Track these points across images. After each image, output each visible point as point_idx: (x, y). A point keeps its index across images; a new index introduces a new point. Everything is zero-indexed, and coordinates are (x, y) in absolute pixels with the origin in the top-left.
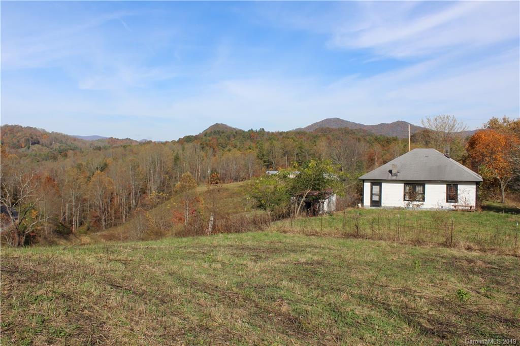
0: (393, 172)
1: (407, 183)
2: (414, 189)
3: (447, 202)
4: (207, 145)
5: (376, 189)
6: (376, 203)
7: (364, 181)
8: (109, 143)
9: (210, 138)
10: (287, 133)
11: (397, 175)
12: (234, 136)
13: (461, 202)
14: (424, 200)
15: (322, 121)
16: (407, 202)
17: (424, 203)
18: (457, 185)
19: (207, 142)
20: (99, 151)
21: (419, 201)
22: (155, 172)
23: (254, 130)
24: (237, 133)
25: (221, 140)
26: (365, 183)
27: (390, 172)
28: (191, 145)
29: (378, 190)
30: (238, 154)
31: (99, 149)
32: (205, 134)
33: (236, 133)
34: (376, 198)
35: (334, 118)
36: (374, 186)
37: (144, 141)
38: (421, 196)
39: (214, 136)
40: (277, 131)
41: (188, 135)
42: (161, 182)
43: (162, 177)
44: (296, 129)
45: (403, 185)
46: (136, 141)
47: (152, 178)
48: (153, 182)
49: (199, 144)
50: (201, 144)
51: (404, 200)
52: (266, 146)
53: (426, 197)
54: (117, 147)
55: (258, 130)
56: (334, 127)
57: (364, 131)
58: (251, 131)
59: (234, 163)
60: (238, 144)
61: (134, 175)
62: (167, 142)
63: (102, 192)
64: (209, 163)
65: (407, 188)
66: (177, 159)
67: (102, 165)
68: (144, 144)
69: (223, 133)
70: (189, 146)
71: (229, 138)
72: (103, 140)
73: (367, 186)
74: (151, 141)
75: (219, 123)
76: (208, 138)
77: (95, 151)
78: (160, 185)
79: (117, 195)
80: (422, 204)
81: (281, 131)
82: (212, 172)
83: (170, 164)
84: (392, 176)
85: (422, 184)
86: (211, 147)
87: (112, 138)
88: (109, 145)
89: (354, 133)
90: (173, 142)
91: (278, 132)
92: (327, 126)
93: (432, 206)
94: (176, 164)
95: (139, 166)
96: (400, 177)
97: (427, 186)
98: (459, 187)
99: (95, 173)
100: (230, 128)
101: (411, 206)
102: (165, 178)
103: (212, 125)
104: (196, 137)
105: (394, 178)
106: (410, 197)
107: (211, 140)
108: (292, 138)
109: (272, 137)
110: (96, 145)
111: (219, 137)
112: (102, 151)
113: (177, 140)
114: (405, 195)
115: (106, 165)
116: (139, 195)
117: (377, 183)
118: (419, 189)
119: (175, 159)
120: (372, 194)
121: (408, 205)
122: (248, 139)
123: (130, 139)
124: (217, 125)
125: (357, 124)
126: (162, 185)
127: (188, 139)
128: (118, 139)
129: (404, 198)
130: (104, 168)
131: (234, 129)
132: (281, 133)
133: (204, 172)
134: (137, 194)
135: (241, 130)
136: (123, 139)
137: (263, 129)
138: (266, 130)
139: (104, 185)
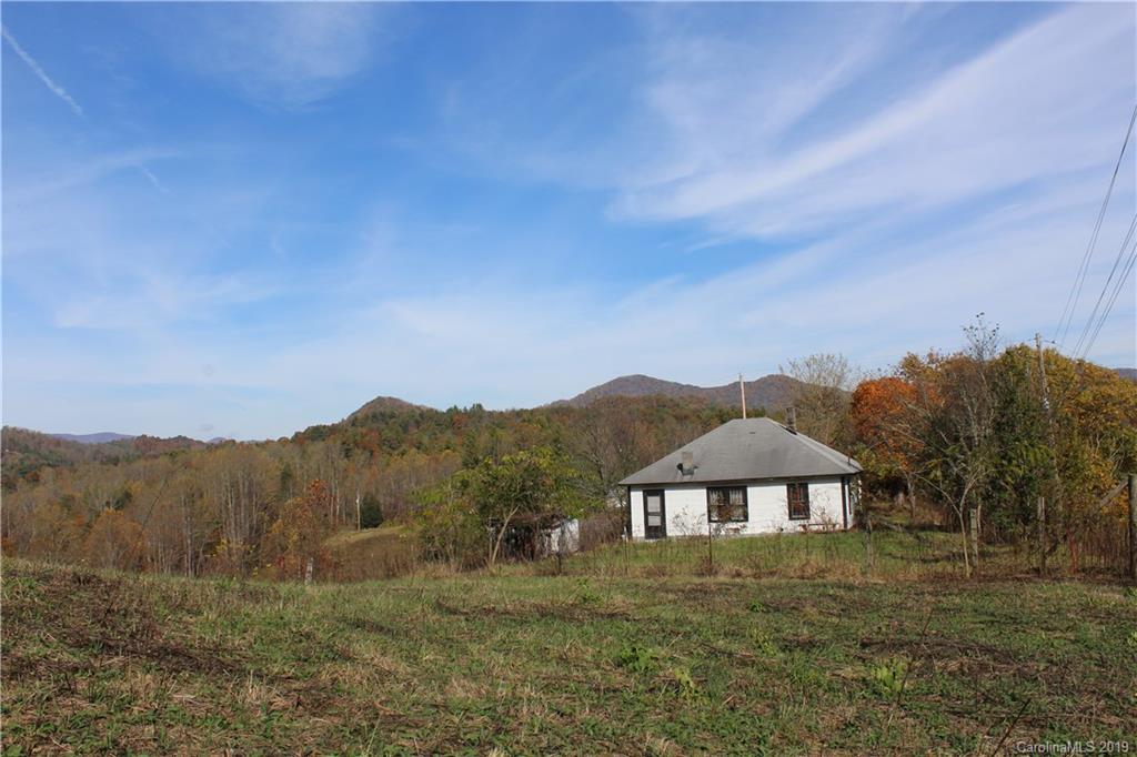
0: (686, 467)
1: (712, 487)
2: (727, 499)
3: (791, 519)
4: (356, 444)
5: (654, 502)
6: (655, 531)
7: (630, 488)
8: (137, 447)
9: (364, 430)
10: (532, 412)
11: (692, 473)
12: (418, 424)
13: (815, 517)
14: (746, 518)
15: (609, 384)
16: (714, 525)
17: (747, 524)
18: (807, 484)
19: (358, 438)
20: (112, 467)
21: (738, 521)
22: (238, 505)
23: (461, 407)
24: (425, 418)
25: (388, 434)
26: (632, 493)
27: (680, 467)
28: (320, 445)
29: (659, 505)
30: (421, 460)
31: (116, 461)
32: (354, 420)
33: (421, 415)
34: (655, 521)
35: (634, 376)
36: (649, 498)
37: (217, 442)
38: (741, 510)
39: (374, 426)
40: (510, 408)
41: (315, 425)
42: (251, 528)
43: (255, 516)
44: (553, 403)
45: (705, 491)
46: (200, 443)
47: (232, 520)
48: (235, 529)
49: (339, 443)
50: (344, 443)
51: (710, 521)
52: (483, 440)
53: (749, 511)
54: (156, 457)
55: (468, 408)
56: (634, 395)
57: (700, 401)
58: (454, 411)
59: (414, 479)
60: (426, 440)
61: (192, 515)
62: (268, 442)
63: (118, 554)
64: (360, 483)
65: (714, 496)
66: (286, 476)
67: (120, 495)
68: (217, 447)
69: (392, 416)
70: (318, 447)
71: (405, 429)
72: (123, 442)
73: (637, 497)
74: (234, 441)
75: (383, 395)
76: (360, 429)
77: (105, 467)
78: (250, 534)
79: (153, 560)
80: (744, 527)
81: (518, 408)
82: (364, 501)
83: (272, 487)
84: (684, 474)
85: (741, 486)
86: (365, 449)
87: (144, 436)
88: (139, 453)
89: (678, 405)
90: (283, 441)
91: (513, 411)
92: (620, 393)
93: (763, 530)
94: (284, 488)
95: (201, 496)
96: (699, 476)
97: (750, 490)
98: (812, 487)
99: (103, 515)
100: (411, 405)
101: (723, 533)
102: (261, 520)
103: (370, 400)
104: (333, 429)
105: (687, 478)
106: (720, 515)
107: (366, 435)
108: (539, 421)
109: (501, 420)
110: (107, 454)
111: (383, 426)
112: (120, 465)
113: (290, 436)
114: (709, 511)
115: (128, 496)
116: (201, 557)
117: (654, 490)
118: (735, 497)
119: (283, 478)
120: (647, 514)
121: (717, 530)
122: (447, 427)
123: (185, 438)
124: (380, 400)
125: (683, 386)
126: (253, 534)
127: (316, 433)
128: (158, 439)
129: (709, 517)
130: (124, 501)
131: (418, 408)
132: (519, 414)
133: (348, 502)
134: (197, 557)
135: (431, 410)
136: (170, 440)
137: (480, 406)
138: (487, 408)
139: (124, 539)
